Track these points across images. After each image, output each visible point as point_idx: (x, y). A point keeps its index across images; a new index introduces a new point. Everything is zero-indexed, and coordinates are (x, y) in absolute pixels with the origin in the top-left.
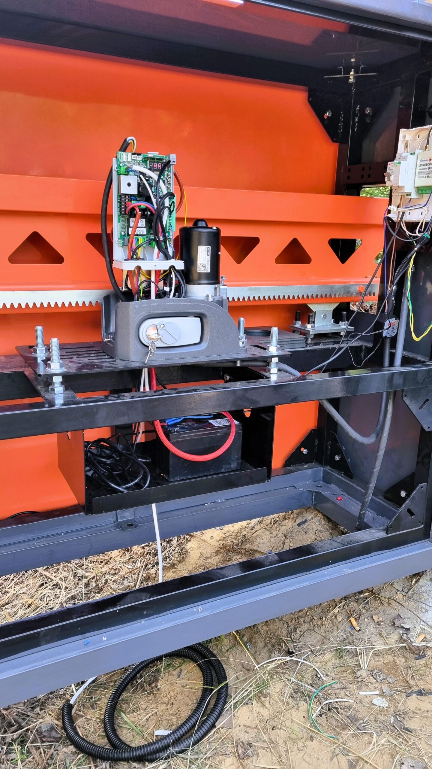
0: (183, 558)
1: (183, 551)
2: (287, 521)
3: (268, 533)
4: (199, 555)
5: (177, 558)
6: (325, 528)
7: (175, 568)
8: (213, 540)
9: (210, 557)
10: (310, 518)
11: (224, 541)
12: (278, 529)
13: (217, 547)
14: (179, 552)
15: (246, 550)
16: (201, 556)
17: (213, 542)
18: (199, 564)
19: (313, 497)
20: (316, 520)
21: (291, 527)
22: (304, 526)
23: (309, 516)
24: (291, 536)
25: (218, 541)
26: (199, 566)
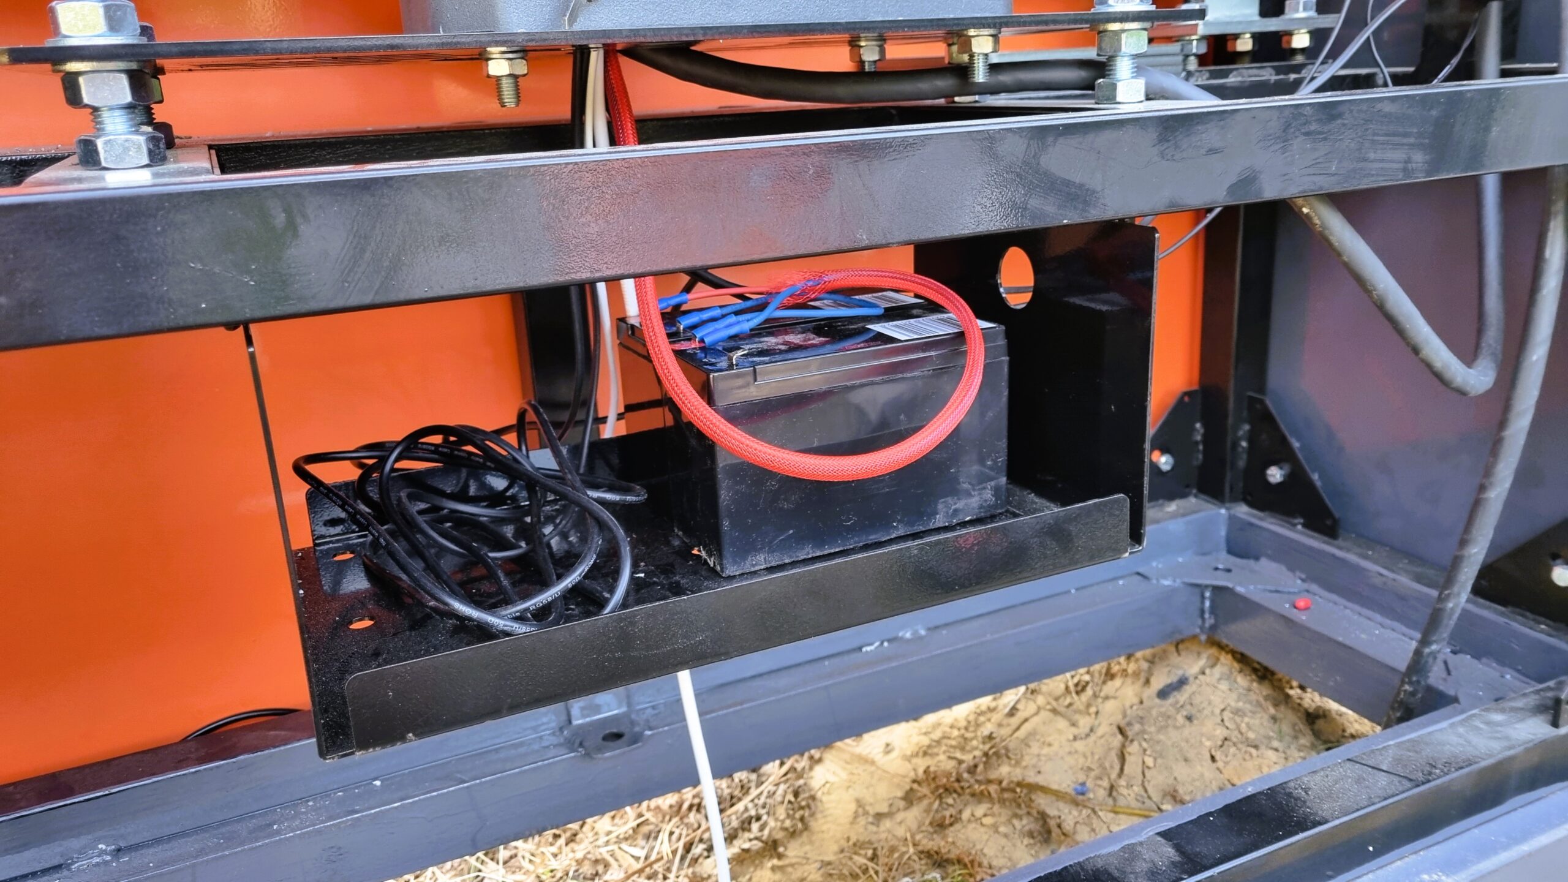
0: (802, 819)
1: (802, 796)
2: (1117, 682)
3: (1062, 723)
4: (853, 807)
5: (783, 821)
6: (1250, 702)
7: (780, 856)
8: (894, 755)
9: (889, 815)
10: (1194, 669)
11: (927, 758)
12: (1093, 710)
13: (908, 780)
14: (790, 802)
15: (1004, 784)
16: (860, 811)
17: (894, 764)
18: (853, 839)
19: (1203, 603)
20: (1217, 676)
21: (1136, 700)
22: (1182, 697)
23: (1192, 664)
24: (1143, 732)
25: (908, 759)
26: (855, 845)
